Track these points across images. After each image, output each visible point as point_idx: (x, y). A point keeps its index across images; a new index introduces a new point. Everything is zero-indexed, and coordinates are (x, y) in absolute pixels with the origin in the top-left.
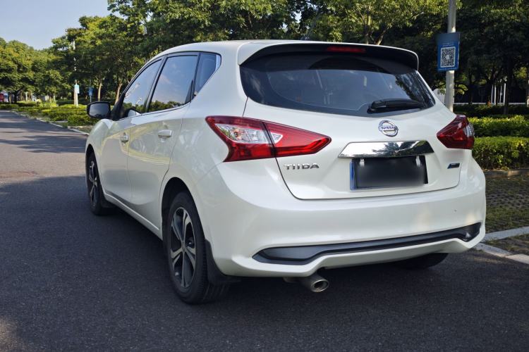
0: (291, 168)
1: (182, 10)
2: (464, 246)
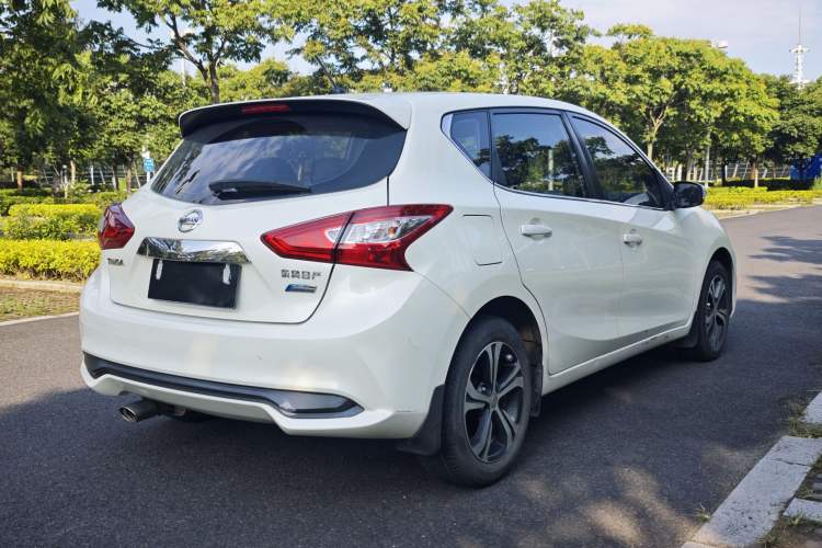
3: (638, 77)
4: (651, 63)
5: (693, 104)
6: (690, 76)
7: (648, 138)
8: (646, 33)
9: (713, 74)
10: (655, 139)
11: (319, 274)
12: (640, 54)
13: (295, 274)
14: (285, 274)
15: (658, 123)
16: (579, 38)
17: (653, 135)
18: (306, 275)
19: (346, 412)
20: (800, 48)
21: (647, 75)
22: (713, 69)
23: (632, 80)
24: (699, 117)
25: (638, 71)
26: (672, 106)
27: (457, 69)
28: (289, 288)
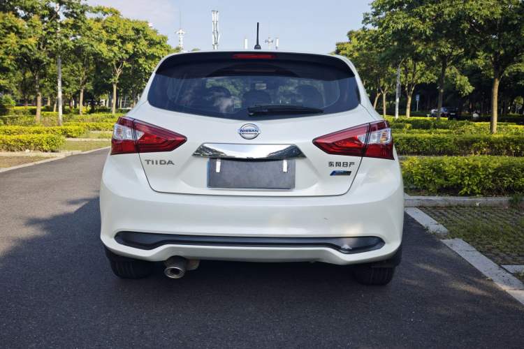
0: (150, 162)
1: (405, 20)
2: (339, 258)
3: (114, 41)
4: (121, 32)
5: (141, 61)
6: (139, 43)
7: (113, 80)
8: (116, 13)
9: (152, 43)
10: (117, 82)
11: (353, 163)
12: (115, 26)
13: (338, 164)
14: (331, 164)
15: (119, 72)
16: (82, 12)
17: (117, 79)
18: (345, 164)
19: (376, 247)
20: (181, 31)
21: (120, 40)
22: (152, 40)
23: (110, 43)
24: (145, 69)
25: (114, 37)
26: (128, 60)
27: (10, 25)
28: (334, 173)
